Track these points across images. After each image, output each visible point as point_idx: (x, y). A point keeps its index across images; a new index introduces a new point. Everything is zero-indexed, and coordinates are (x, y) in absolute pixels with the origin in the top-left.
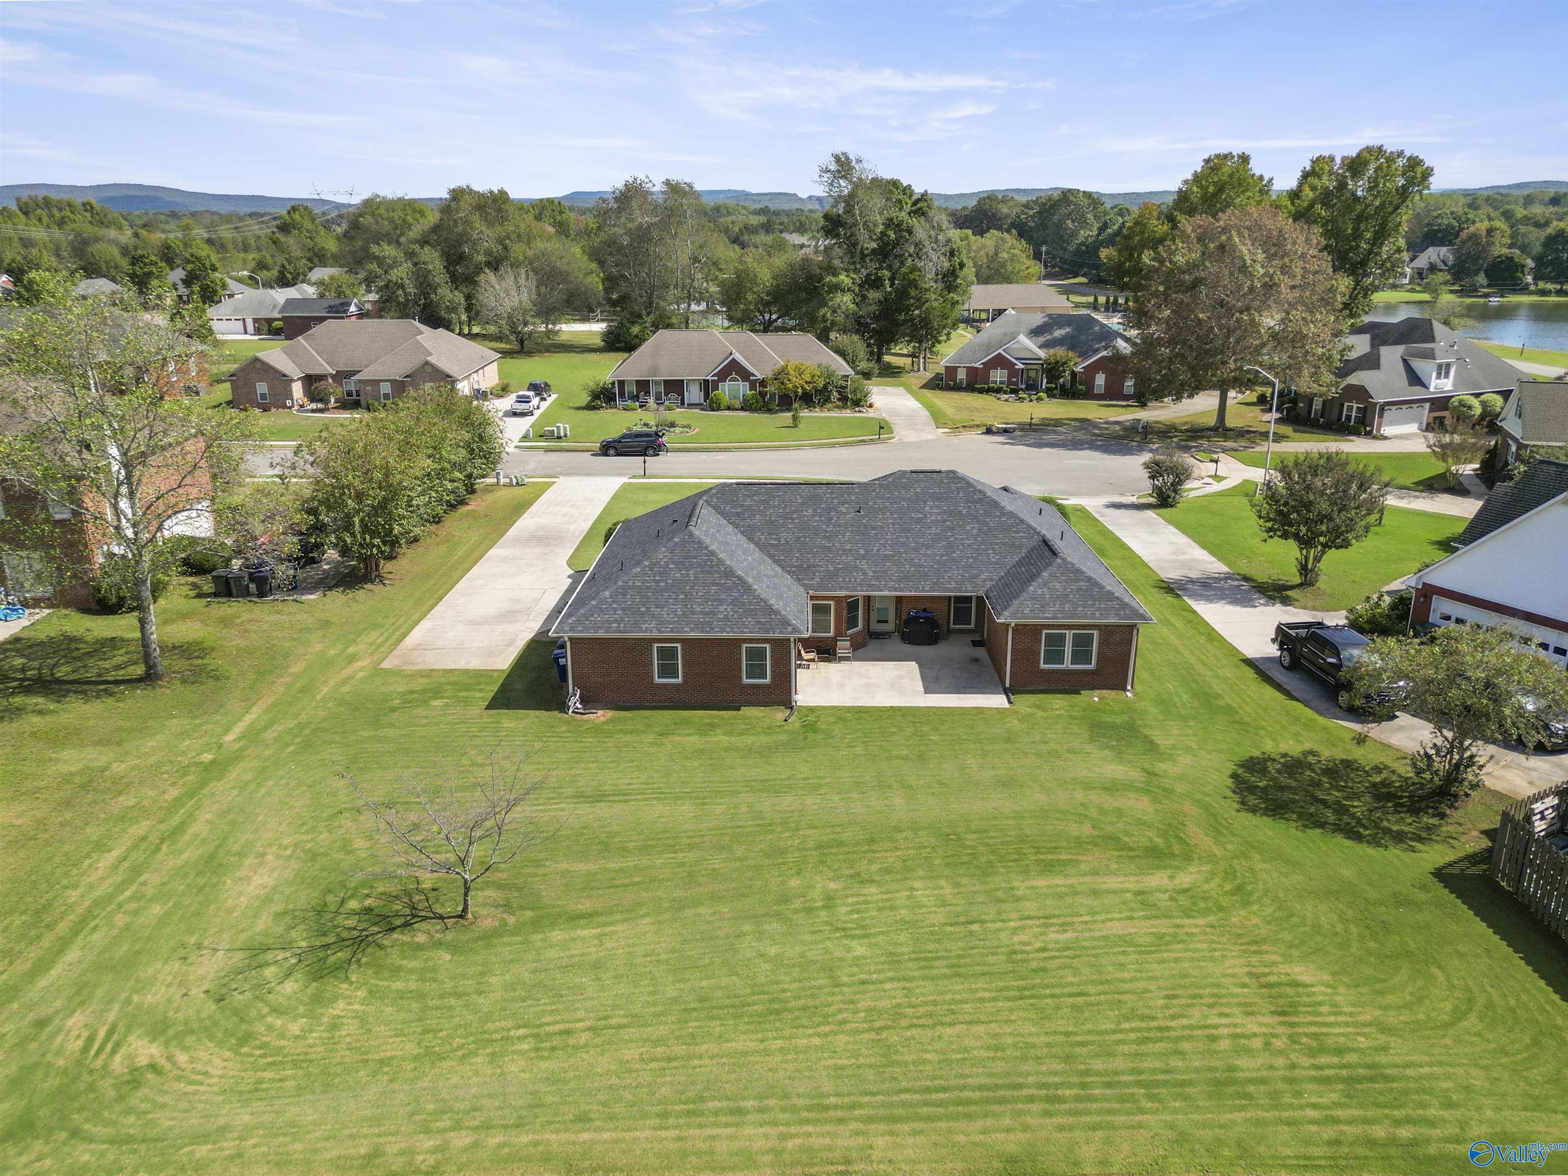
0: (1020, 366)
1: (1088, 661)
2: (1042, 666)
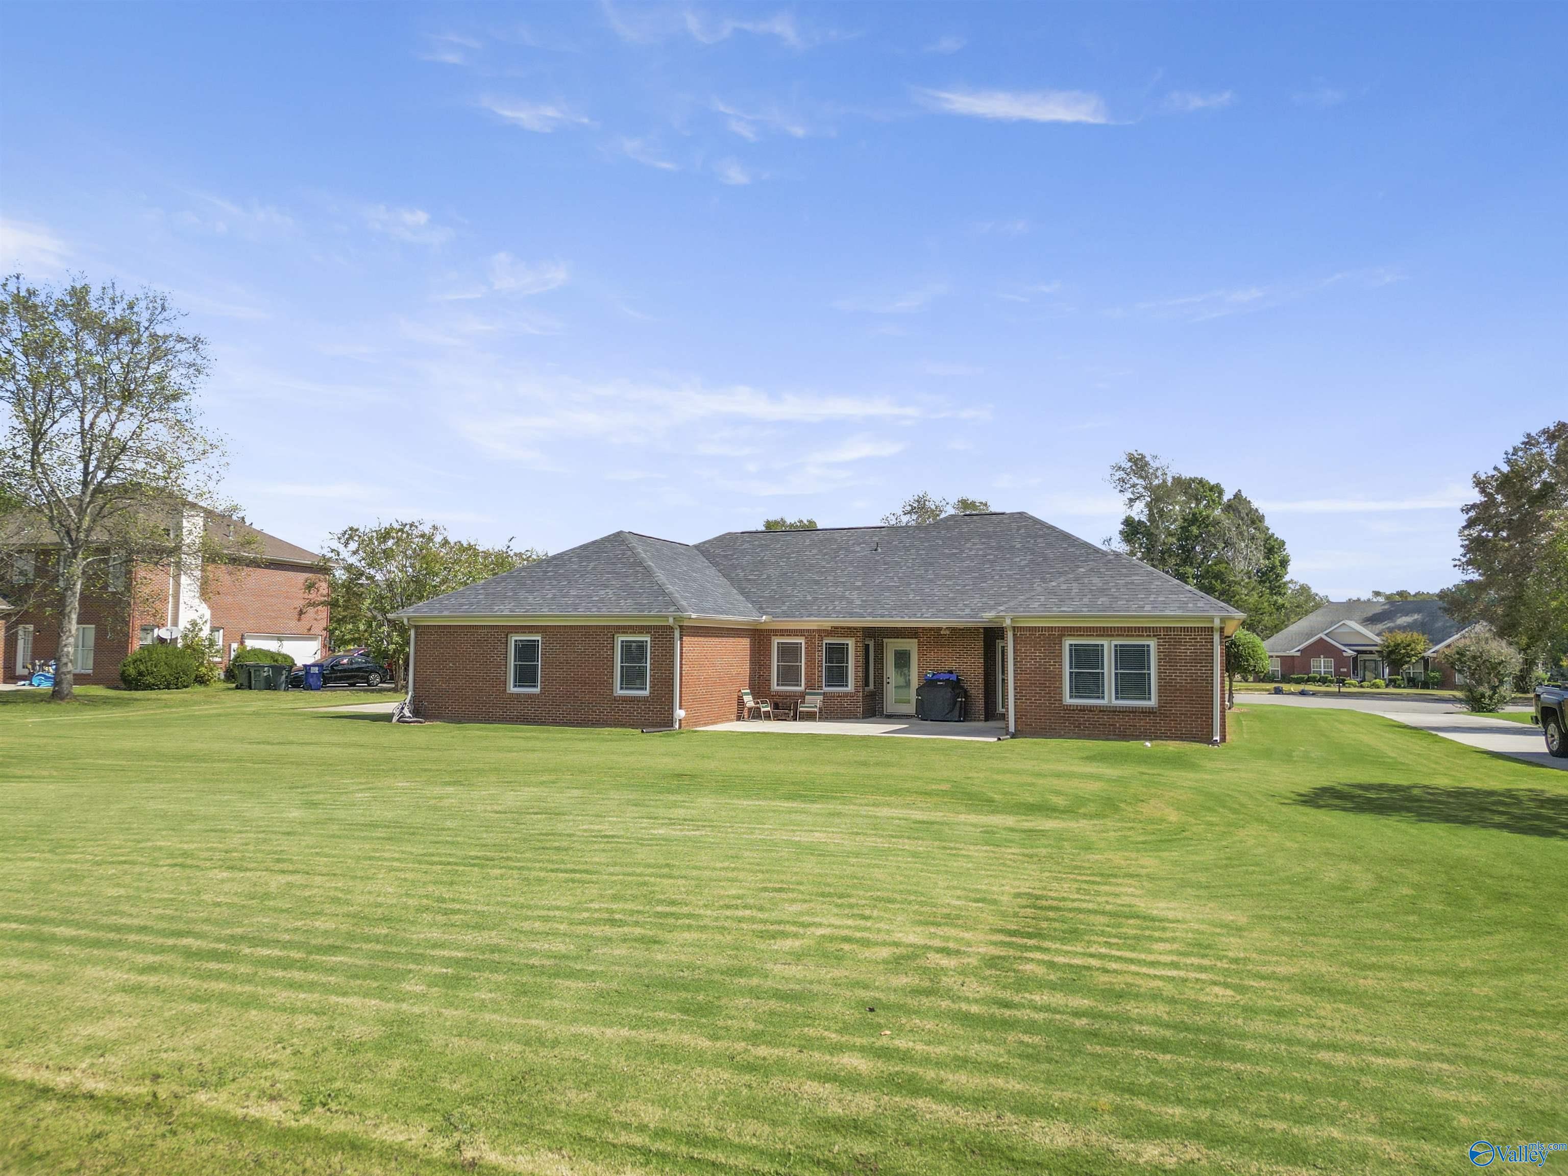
0: (1349, 652)
1: (1144, 693)
2: (1068, 700)
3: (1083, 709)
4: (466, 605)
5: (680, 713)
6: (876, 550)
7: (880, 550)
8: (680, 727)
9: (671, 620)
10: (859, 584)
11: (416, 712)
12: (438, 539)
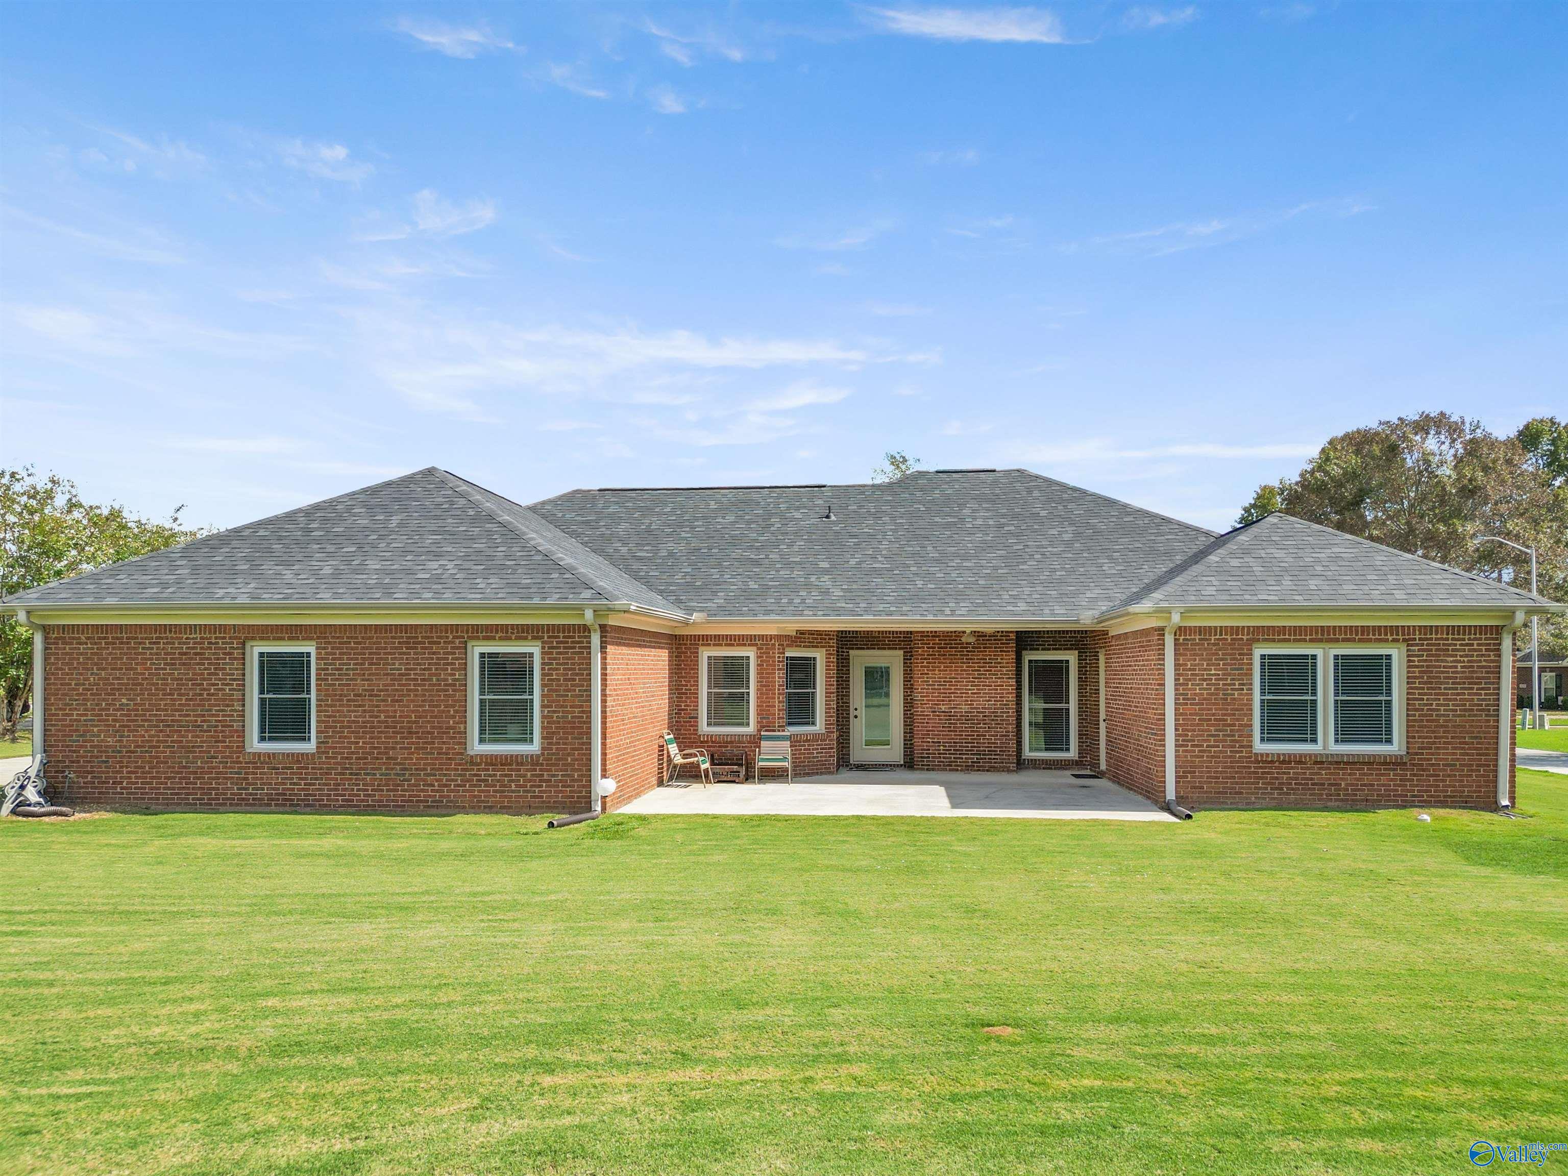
1: (1383, 734)
2: (1260, 747)
3: (1286, 760)
4: (153, 586)
5: (605, 786)
6: (828, 517)
7: (833, 518)
8: (604, 809)
9: (589, 615)
10: (825, 565)
11: (51, 794)
12: (60, 501)
